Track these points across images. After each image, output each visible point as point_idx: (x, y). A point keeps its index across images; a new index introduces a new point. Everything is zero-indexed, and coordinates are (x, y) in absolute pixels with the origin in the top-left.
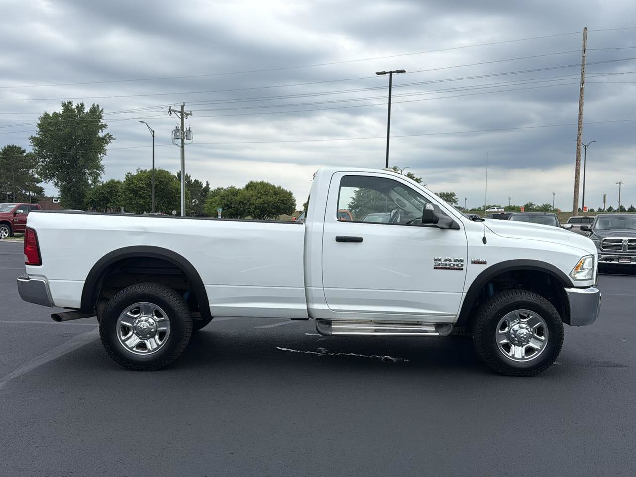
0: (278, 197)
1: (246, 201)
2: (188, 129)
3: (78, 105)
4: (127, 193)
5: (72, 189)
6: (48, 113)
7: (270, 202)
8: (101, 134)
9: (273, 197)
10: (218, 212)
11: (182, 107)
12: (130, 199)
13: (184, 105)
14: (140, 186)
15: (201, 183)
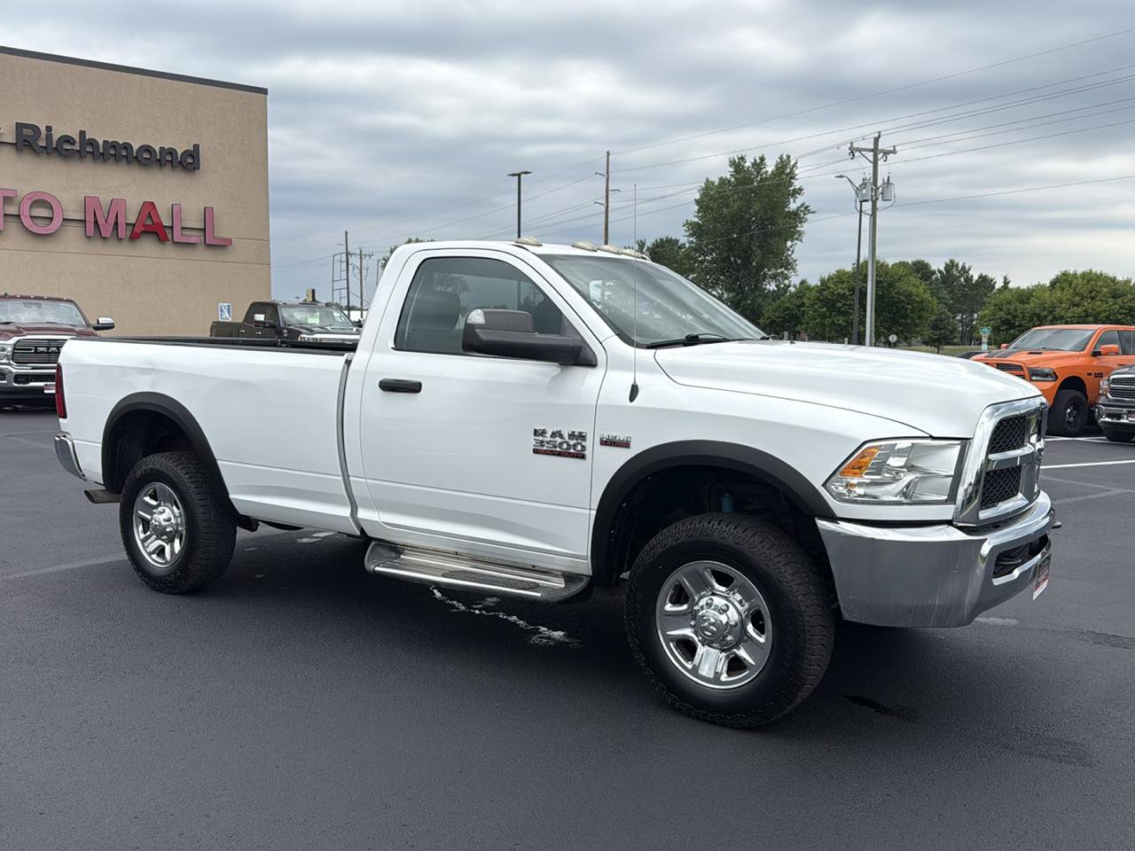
0: (1119, 301)
1: (1045, 313)
2: (886, 181)
3: (755, 160)
4: (816, 307)
5: (742, 304)
6: (711, 179)
7: (1099, 313)
8: (793, 206)
9: (1107, 303)
10: (981, 336)
11: (876, 140)
12: (823, 316)
13: (879, 136)
14: (839, 294)
15: (991, 280)
